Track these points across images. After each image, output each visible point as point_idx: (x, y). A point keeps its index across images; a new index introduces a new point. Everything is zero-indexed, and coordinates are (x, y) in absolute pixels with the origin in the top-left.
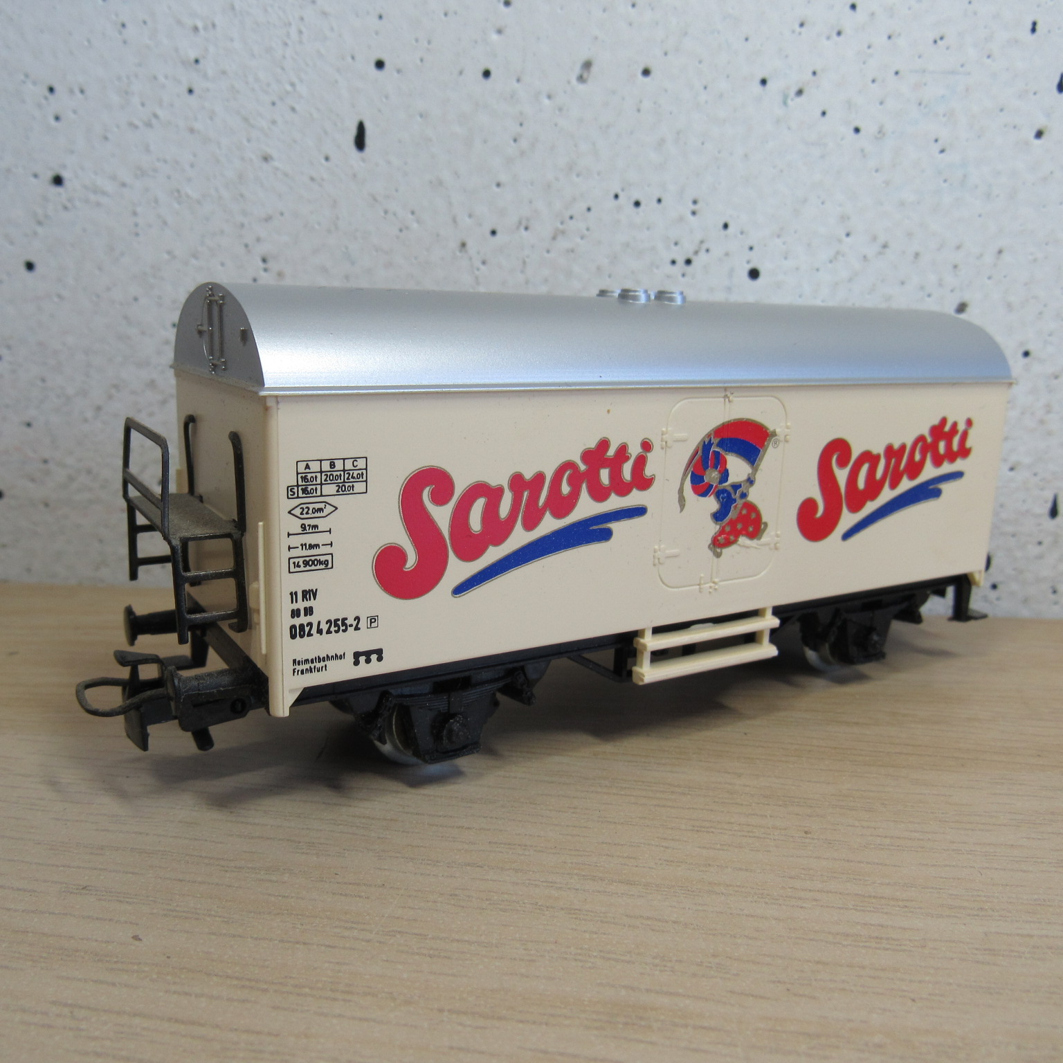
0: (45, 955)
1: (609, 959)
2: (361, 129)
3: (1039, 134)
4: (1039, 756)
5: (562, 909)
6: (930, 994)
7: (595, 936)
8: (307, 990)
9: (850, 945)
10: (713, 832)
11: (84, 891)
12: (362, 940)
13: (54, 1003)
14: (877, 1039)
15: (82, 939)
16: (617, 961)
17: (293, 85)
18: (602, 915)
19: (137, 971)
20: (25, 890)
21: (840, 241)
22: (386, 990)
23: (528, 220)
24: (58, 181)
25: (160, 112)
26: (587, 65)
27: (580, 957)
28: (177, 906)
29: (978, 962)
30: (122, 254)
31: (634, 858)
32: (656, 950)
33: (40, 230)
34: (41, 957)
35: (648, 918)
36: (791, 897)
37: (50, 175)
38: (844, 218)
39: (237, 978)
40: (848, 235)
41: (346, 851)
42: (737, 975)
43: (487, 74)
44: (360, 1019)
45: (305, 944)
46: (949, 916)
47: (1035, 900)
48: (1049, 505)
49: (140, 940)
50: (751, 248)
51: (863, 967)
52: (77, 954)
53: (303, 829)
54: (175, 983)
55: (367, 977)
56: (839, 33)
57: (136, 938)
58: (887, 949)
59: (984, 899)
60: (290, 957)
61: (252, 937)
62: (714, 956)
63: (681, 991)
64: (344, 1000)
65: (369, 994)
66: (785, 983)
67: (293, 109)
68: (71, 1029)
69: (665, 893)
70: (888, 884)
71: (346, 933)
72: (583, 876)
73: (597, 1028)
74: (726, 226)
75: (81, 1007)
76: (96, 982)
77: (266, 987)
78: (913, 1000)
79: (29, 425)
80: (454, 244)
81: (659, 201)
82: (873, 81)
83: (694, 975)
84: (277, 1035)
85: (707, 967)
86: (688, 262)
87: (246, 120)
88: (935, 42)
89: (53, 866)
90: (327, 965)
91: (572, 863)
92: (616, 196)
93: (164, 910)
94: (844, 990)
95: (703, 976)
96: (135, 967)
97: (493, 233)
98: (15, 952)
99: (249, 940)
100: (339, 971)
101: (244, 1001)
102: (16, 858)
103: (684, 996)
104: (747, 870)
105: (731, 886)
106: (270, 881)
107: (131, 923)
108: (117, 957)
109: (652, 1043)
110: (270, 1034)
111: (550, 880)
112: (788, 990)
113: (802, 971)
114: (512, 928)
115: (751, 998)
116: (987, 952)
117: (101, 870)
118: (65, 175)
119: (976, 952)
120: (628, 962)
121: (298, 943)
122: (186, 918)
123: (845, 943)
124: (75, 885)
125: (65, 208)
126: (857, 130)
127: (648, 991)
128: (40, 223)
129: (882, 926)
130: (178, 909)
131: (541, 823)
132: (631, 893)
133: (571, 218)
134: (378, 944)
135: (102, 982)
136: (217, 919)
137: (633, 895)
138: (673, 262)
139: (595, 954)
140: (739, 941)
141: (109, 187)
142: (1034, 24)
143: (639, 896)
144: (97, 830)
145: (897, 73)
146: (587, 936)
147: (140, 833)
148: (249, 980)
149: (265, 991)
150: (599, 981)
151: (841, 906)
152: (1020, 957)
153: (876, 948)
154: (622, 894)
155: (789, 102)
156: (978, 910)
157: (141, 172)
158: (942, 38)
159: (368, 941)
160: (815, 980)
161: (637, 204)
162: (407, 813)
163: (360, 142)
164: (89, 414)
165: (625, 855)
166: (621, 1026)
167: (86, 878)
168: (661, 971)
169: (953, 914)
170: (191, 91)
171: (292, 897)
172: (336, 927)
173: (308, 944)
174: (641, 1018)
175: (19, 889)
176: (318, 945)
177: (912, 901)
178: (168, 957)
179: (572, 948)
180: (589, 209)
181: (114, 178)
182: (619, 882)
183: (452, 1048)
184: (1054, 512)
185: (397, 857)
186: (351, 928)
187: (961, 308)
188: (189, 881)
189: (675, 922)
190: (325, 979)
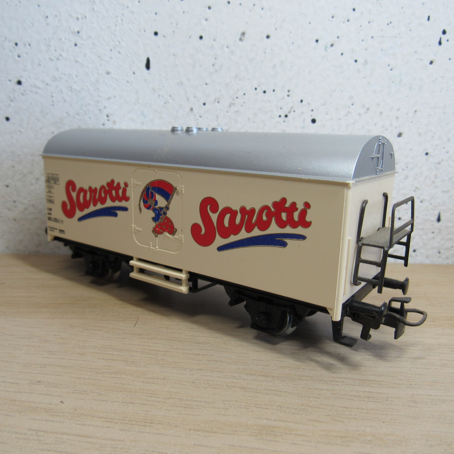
0: (24, 410)
1: (259, 407)
2: (148, 61)
3: (431, 63)
4: (433, 321)
5: (239, 387)
6: (390, 420)
7: (252, 398)
8: (134, 422)
9: (357, 400)
10: (300, 355)
11: (39, 383)
12: (156, 401)
13: (29, 430)
14: (369, 438)
15: (39, 403)
16: (262, 408)
17: (119, 42)
18: (255, 389)
19: (63, 416)
20: (14, 383)
21: (349, 107)
22: (167, 422)
23: (219, 99)
24: (19, 83)
25: (63, 54)
26: (243, 34)
27: (247, 407)
28: (78, 388)
29: (409, 406)
30: (47, 114)
31: (268, 366)
32: (278, 403)
33: (12, 103)
34: (22, 411)
35: (274, 390)
36: (333, 381)
37: (16, 80)
38: (351, 98)
39: (105, 418)
40: (352, 105)
41: (148, 365)
42: (311, 413)
43: (201, 38)
44: (157, 434)
45: (132, 403)
46: (397, 388)
47: (432, 380)
48: (437, 217)
49: (63, 403)
50: (312, 110)
51: (363, 409)
52: (37, 409)
53: (129, 356)
54: (79, 421)
55: (159, 416)
56: (348, 21)
57: (62, 402)
58: (372, 402)
59: (412, 380)
60: (127, 409)
61: (110, 401)
62: (302, 405)
63: (288, 420)
64: (150, 426)
65: (160, 423)
66: (331, 416)
67: (119, 52)
68: (37, 440)
69: (280, 380)
70: (373, 375)
71: (149, 399)
72: (247, 373)
73: (254, 436)
74: (302, 101)
75: (40, 431)
76: (46, 420)
77: (117, 421)
78: (383, 422)
79: (7, 186)
80: (188, 109)
81: (274, 91)
82: (363, 41)
83: (294, 413)
84: (122, 441)
85: (299, 410)
86: (286, 116)
87: (99, 57)
88: (388, 24)
89: (25, 373)
90: (142, 412)
91: (242, 368)
92: (256, 89)
93: (73, 390)
94: (355, 418)
95: (297, 414)
96: (62, 414)
97: (204, 104)
98: (11, 409)
99: (109, 402)
100: (147, 414)
101: (108, 427)
102: (9, 370)
103: (290, 422)
104: (314, 370)
105: (308, 376)
106: (117, 378)
107: (59, 396)
108: (54, 410)
109: (277, 441)
110: (119, 441)
111: (233, 375)
112: (332, 419)
113: (338, 411)
114: (218, 395)
115: (317, 422)
116: (413, 402)
117: (45, 374)
118: (23, 80)
119: (409, 402)
120: (266, 409)
121: (129, 403)
122: (82, 394)
123: (355, 399)
124: (35, 381)
125: (23, 94)
126: (356, 61)
127: (275, 420)
128: (12, 101)
129: (370, 392)
130: (79, 390)
131: (229, 352)
132: (267, 380)
133: (237, 98)
134: (163, 403)
135: (48, 421)
136: (95, 394)
137: (268, 381)
138: (280, 116)
139: (253, 405)
140: (312, 399)
141: (42, 85)
142: (429, 17)
143: (270, 382)
144: (43, 357)
145: (372, 37)
146: (249, 398)
147: (61, 359)
148: (110, 419)
149: (117, 423)
150: (254, 417)
151: (353, 384)
152: (427, 404)
153: (368, 401)
154: (263, 381)
155: (328, 49)
156: (409, 385)
157: (55, 79)
158: (391, 23)
159: (159, 402)
160: (343, 415)
161: (265, 92)
162: (173, 348)
163: (148, 66)
164: (34, 181)
165: (264, 364)
166: (264, 435)
167: (40, 377)
168: (280, 412)
169: (399, 387)
170: (76, 45)
171: (126, 384)
172: (145, 396)
173: (134, 403)
174: (272, 431)
175: (11, 383)
176: (138, 404)
177: (382, 382)
178: (76, 410)
179: (243, 403)
180: (244, 94)
181: (43, 81)
182: (262, 376)
183: (195, 445)
184: (439, 220)
185: (169, 367)
186: (151, 396)
187: (400, 135)
188: (83, 378)
189: (285, 392)
190: (141, 418)
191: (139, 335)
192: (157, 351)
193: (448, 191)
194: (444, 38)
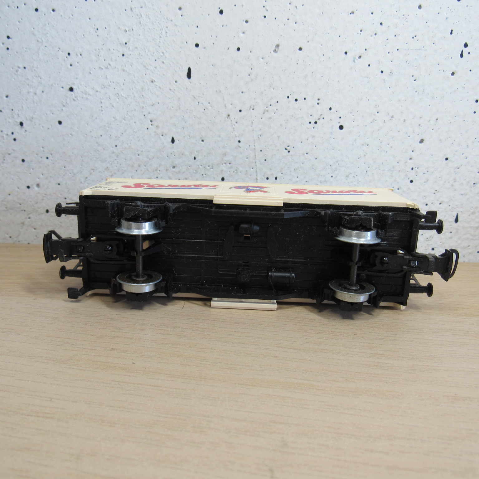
0: (105, 368)
1: (288, 371)
2: (189, 70)
3: (453, 74)
5: (272, 356)
6: (392, 382)
7: (283, 364)
8: (192, 378)
9: (368, 368)
10: (322, 334)
11: (112, 350)
12: (207, 364)
13: (112, 381)
14: (374, 393)
15: (116, 363)
16: (291, 371)
17: (163, 53)
18: (285, 358)
19: (137, 373)
20: (92, 349)
21: (375, 115)
22: (217, 378)
23: (254, 106)
24: (71, 89)
25: (111, 63)
26: (278, 46)
27: (278, 370)
28: (144, 354)
30: (96, 118)
31: (296, 342)
32: (303, 368)
33: (64, 108)
35: (301, 359)
36: (348, 354)
37: (68, 87)
38: (377, 106)
39: (169, 375)
40: (378, 112)
41: (197, 338)
42: (330, 375)
43: (238, 49)
44: (210, 386)
45: (189, 365)
46: (401, 360)
47: (431, 356)
48: (455, 218)
49: (135, 364)
50: (340, 118)
51: (371, 374)
52: (116, 368)
53: (181, 331)
54: (149, 376)
55: (210, 374)
56: (376, 34)
57: (133, 363)
58: (379, 369)
59: (414, 355)
60: (185, 369)
61: (171, 363)
62: (322, 370)
63: (312, 379)
64: (204, 381)
65: (212, 379)
66: (345, 378)
67: (163, 62)
68: (120, 388)
69: (306, 352)
70: (382, 350)
72: (278, 347)
73: (285, 389)
74: (330, 109)
75: (121, 382)
76: (124, 375)
78: (387, 383)
79: (59, 184)
80: (225, 115)
81: (305, 99)
82: (389, 53)
83: (316, 375)
84: (185, 390)
85: (320, 373)
86: (316, 123)
87: (145, 66)
88: (413, 38)
89: (99, 342)
90: (197, 371)
91: (274, 343)
92: (288, 97)
93: (140, 355)
94: (364, 380)
95: (319, 375)
96: (135, 371)
97: (240, 111)
98: (95, 367)
100: (201, 373)
101: (172, 381)
102: (86, 340)
103: (313, 381)
104: (334, 346)
105: (328, 350)
106: (174, 347)
107: (130, 359)
108: (129, 368)
109: (303, 393)
110: (182, 389)
111: (267, 348)
112: (346, 380)
113: (351, 375)
114: (256, 361)
115: (334, 382)
116: (413, 370)
117: (116, 343)
118: (74, 87)
119: (409, 370)
120: (294, 371)
121: (186, 365)
122: (148, 358)
123: (366, 367)
124: (108, 348)
125: (74, 100)
126: (382, 72)
127: (301, 379)
128: (64, 106)
129: (378, 362)
131: (263, 330)
132: (295, 352)
133: (271, 105)
134: (212, 366)
135: (126, 375)
136: (158, 358)
138: (310, 123)
139: (284, 369)
140: (331, 366)
141: (91, 92)
142: (452, 31)
143: (298, 353)
144: (111, 331)
145: (398, 50)
146: (281, 364)
147: (126, 332)
148: (173, 375)
149: (178, 378)
150: (285, 377)
151: (365, 356)
152: (423, 372)
153: (376, 369)
155: (356, 61)
156: (411, 358)
157: (103, 86)
158: (415, 36)
159: (209, 365)
160: (355, 377)
161: (296, 100)
162: (216, 327)
163: (189, 75)
164: (83, 180)
165: (293, 340)
166: (293, 389)
168: (305, 374)
170: (123, 55)
171: (182, 352)
172: (198, 361)
174: (299, 387)
175: (90, 349)
176: (193, 366)
177: (389, 355)
178: (145, 369)
179: (276, 367)
180: (277, 102)
181: (93, 89)
182: (291, 349)
183: (240, 393)
184: (456, 220)
185: (215, 340)
186: (203, 361)
187: (422, 141)
188: (146, 347)
189: (310, 360)
190: (197, 375)
191: (187, 316)
192: (203, 328)
193: (466, 194)
194: (466, 51)
